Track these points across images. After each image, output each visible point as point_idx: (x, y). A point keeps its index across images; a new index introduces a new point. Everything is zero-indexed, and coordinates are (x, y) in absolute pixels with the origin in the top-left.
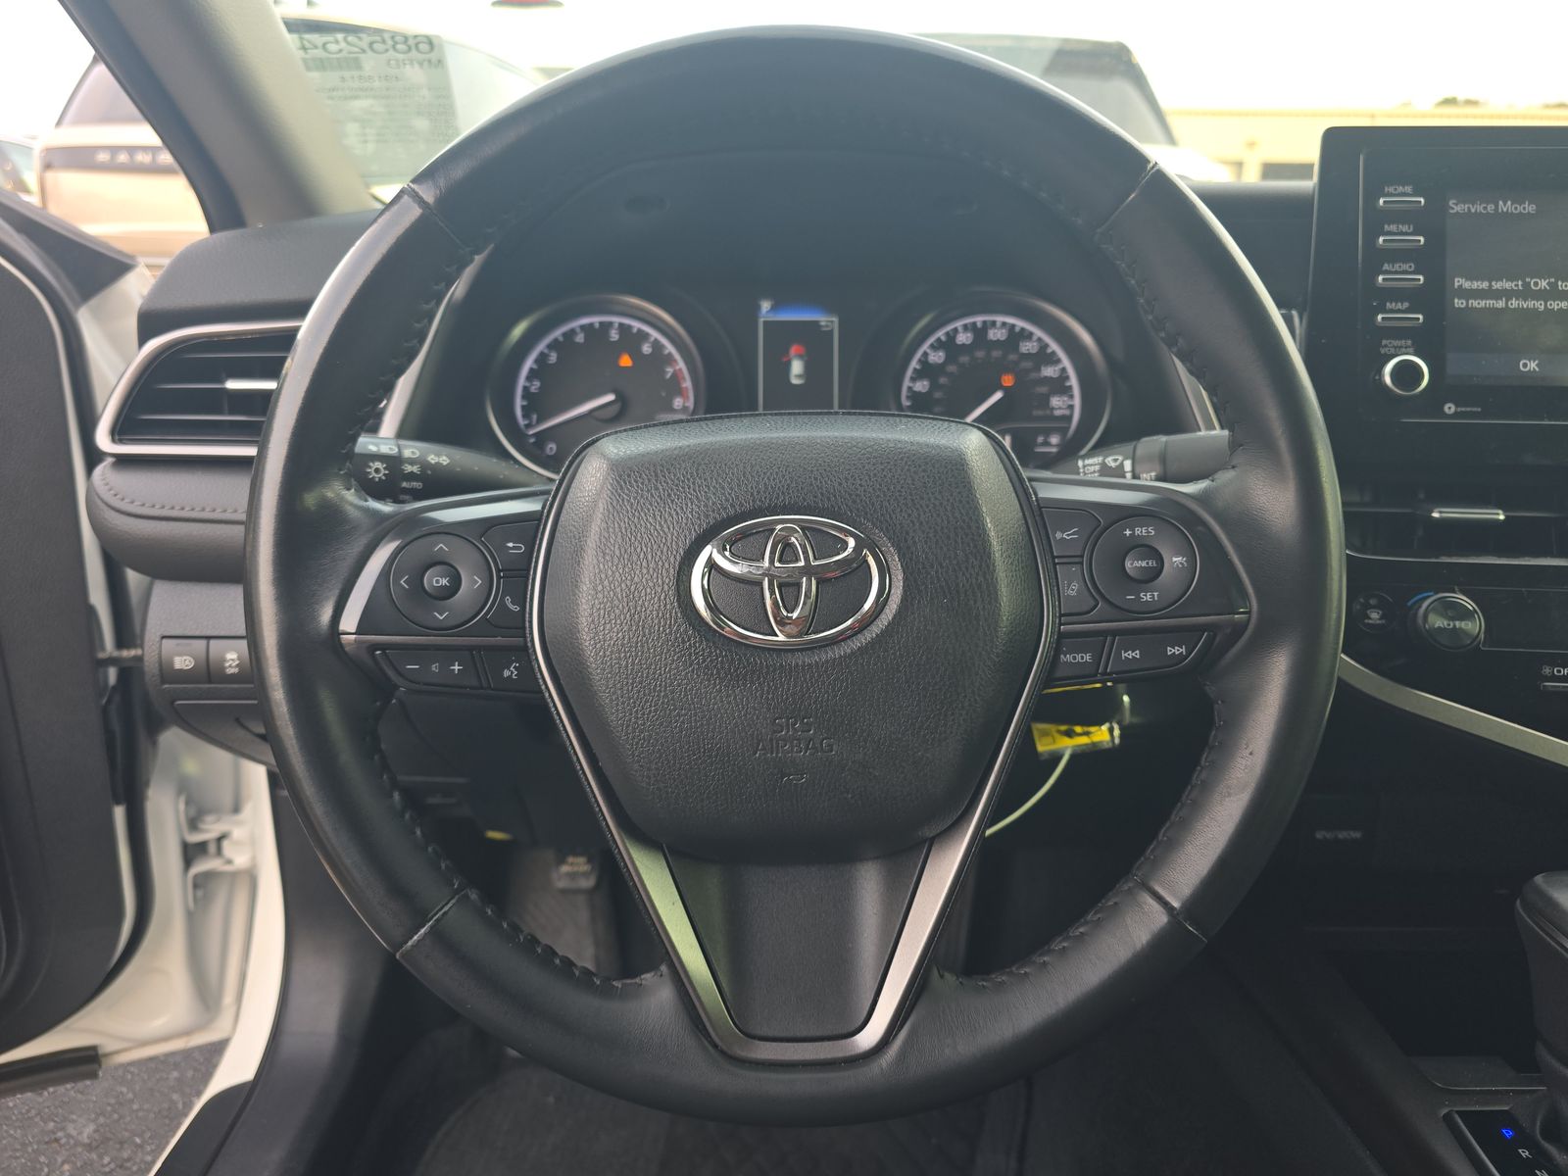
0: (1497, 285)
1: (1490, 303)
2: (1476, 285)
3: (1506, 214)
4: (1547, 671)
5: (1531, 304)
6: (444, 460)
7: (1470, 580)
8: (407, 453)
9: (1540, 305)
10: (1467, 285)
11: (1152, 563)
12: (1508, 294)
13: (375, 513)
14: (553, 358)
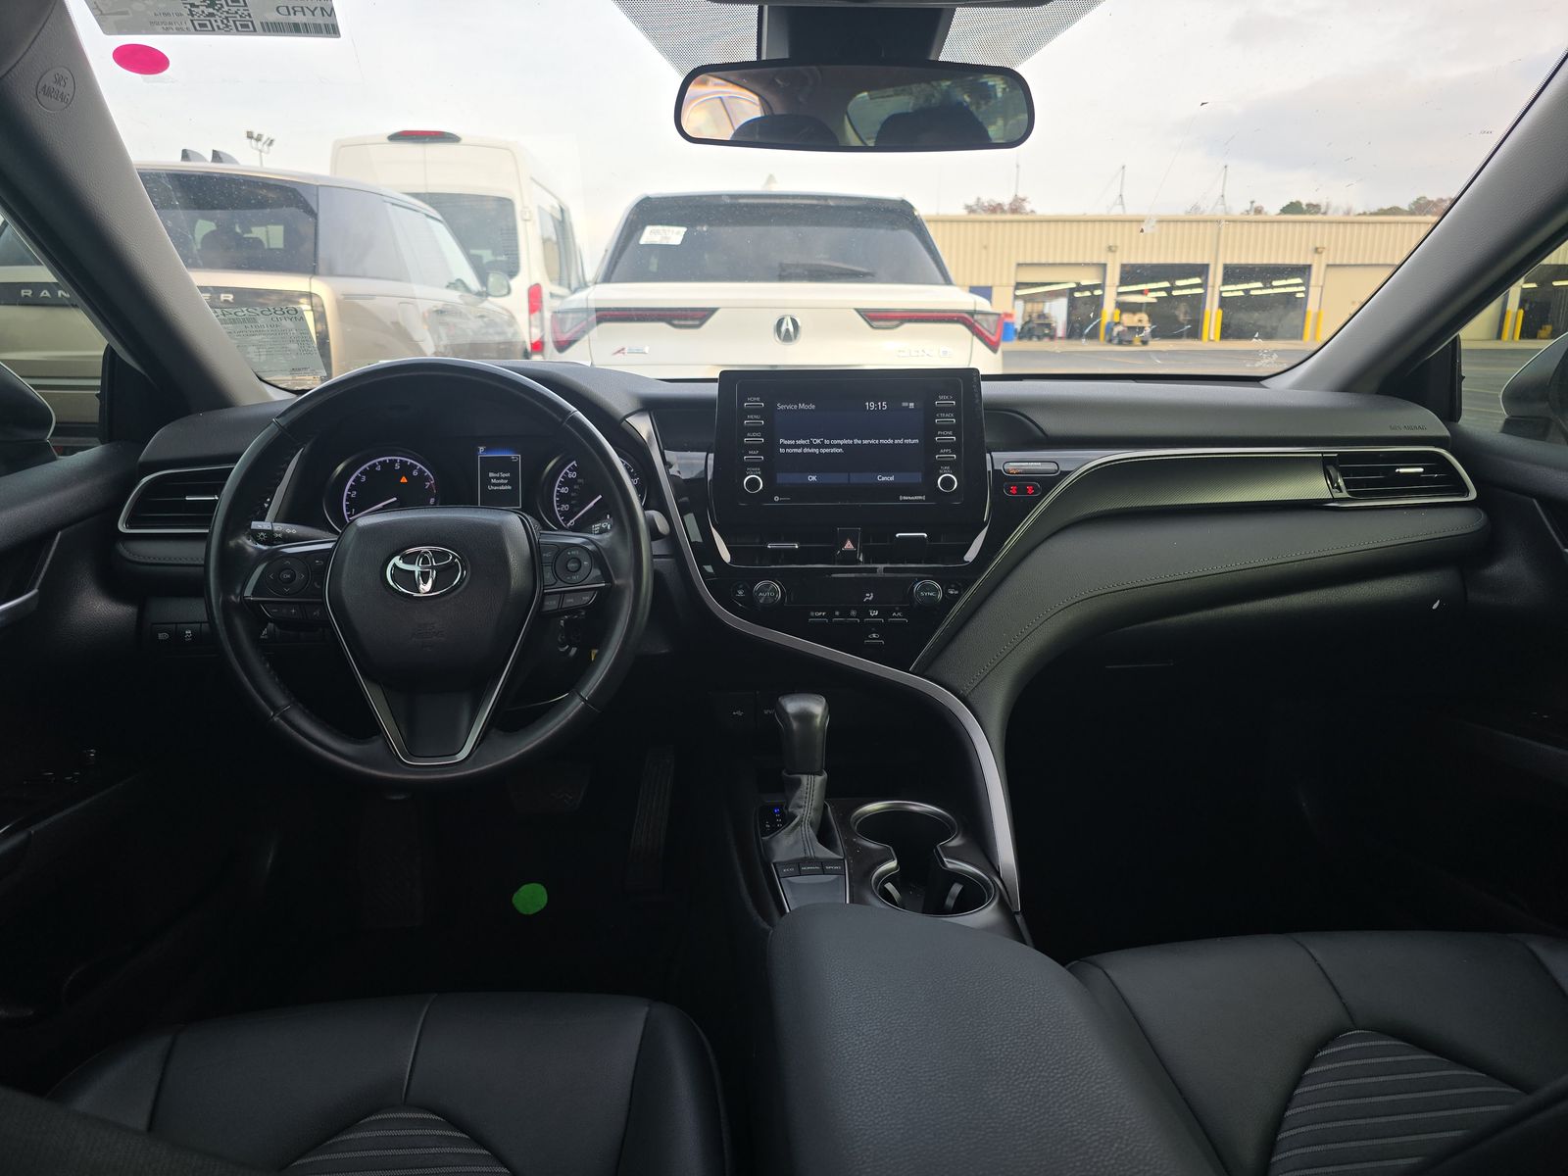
0: (798, 442)
1: (795, 450)
2: (789, 442)
3: (803, 410)
4: (812, 614)
5: (812, 450)
6: (294, 532)
7: (780, 576)
8: (276, 529)
9: (817, 451)
10: (786, 442)
11: (576, 565)
12: (803, 446)
13: (260, 549)
14: (364, 479)
